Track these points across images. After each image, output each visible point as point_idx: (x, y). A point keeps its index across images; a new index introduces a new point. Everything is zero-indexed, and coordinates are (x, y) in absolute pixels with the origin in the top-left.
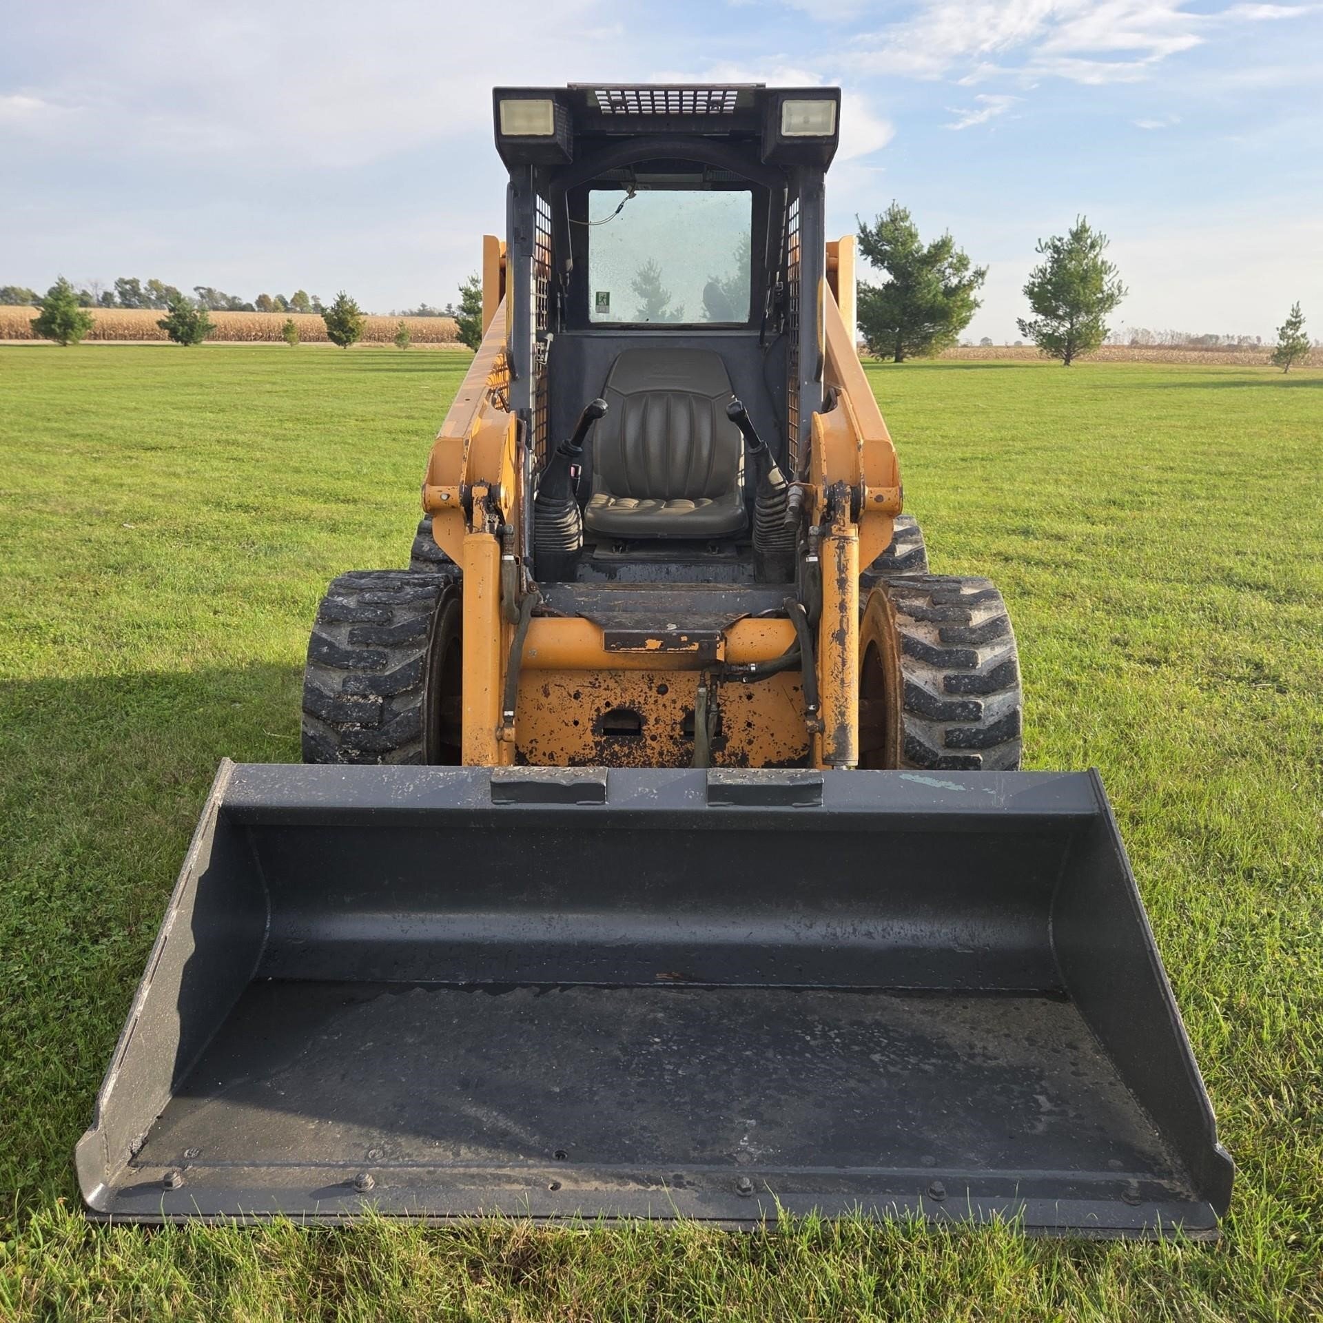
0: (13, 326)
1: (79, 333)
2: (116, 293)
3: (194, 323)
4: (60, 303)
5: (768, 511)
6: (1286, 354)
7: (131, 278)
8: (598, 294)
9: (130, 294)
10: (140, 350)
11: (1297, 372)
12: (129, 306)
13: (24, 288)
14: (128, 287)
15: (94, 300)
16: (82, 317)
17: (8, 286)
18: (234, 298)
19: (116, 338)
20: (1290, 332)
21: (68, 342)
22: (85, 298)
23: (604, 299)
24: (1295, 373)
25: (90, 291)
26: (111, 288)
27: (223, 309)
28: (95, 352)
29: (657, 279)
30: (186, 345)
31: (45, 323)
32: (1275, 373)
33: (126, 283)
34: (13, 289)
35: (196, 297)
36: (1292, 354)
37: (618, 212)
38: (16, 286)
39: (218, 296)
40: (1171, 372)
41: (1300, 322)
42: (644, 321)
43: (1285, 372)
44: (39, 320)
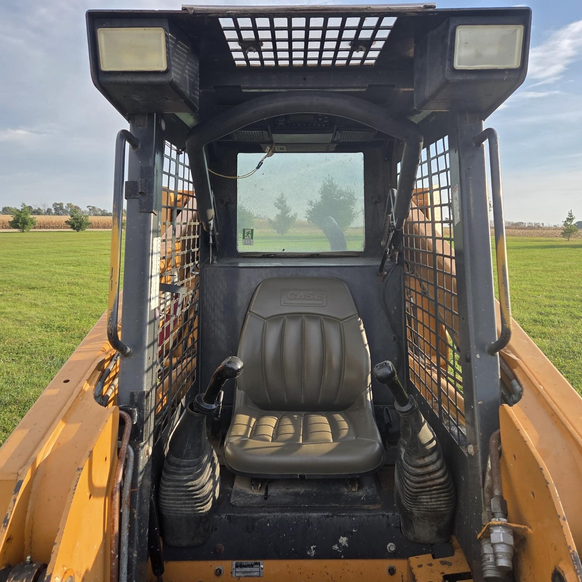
0: (4, 223)
1: (30, 227)
2: (53, 209)
3: (82, 222)
4: (22, 214)
5: (419, 471)
6: (568, 233)
7: (60, 203)
8: (244, 230)
9: (59, 209)
10: (55, 234)
11: (574, 240)
12: (58, 214)
13: (13, 207)
14: (58, 206)
15: (43, 212)
16: (31, 220)
17: (7, 206)
18: (104, 210)
19: (49, 228)
20: (569, 223)
21: (25, 231)
22: (39, 211)
23: (249, 234)
24: (573, 241)
25: (42, 208)
26: (51, 207)
27: (100, 215)
28: (36, 235)
29: (285, 202)
30: (78, 231)
31: (15, 223)
32: (563, 241)
33: (58, 205)
34: (8, 208)
35: (88, 210)
36: (570, 232)
37: (258, 167)
38: (10, 206)
39: (97, 210)
40: (517, 241)
41: (573, 219)
42: (281, 251)
43: (568, 241)
44: (12, 221)
